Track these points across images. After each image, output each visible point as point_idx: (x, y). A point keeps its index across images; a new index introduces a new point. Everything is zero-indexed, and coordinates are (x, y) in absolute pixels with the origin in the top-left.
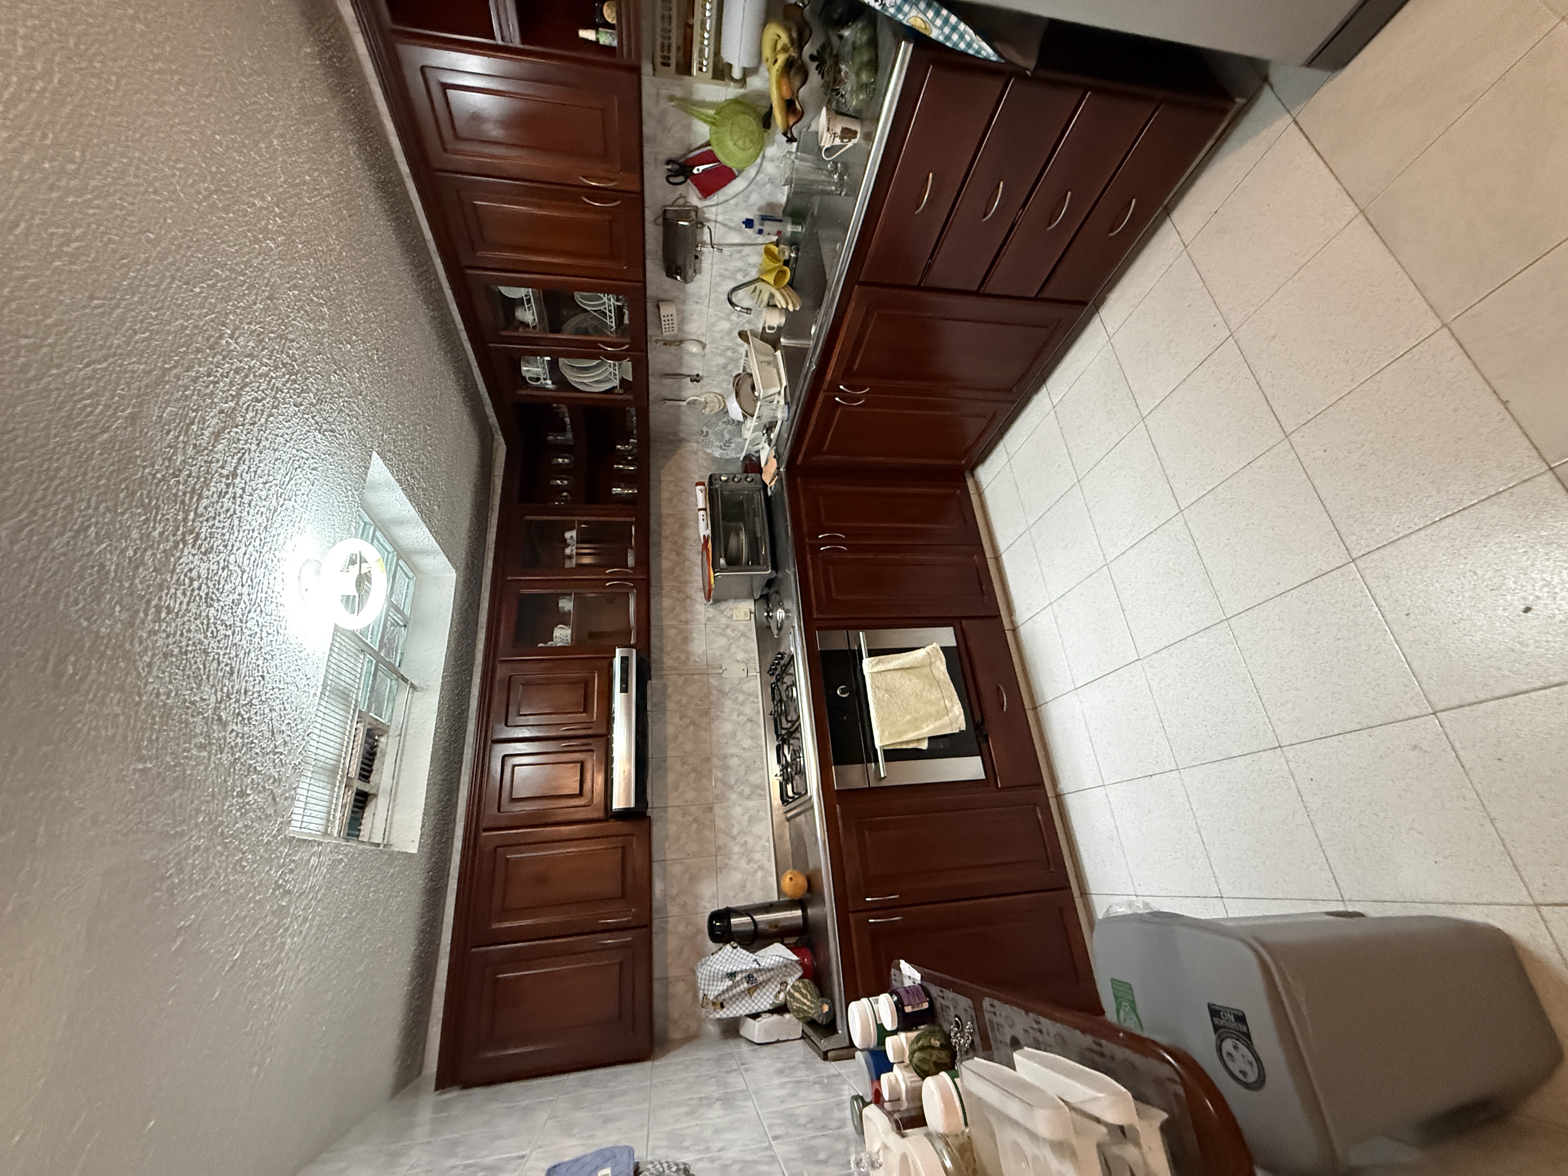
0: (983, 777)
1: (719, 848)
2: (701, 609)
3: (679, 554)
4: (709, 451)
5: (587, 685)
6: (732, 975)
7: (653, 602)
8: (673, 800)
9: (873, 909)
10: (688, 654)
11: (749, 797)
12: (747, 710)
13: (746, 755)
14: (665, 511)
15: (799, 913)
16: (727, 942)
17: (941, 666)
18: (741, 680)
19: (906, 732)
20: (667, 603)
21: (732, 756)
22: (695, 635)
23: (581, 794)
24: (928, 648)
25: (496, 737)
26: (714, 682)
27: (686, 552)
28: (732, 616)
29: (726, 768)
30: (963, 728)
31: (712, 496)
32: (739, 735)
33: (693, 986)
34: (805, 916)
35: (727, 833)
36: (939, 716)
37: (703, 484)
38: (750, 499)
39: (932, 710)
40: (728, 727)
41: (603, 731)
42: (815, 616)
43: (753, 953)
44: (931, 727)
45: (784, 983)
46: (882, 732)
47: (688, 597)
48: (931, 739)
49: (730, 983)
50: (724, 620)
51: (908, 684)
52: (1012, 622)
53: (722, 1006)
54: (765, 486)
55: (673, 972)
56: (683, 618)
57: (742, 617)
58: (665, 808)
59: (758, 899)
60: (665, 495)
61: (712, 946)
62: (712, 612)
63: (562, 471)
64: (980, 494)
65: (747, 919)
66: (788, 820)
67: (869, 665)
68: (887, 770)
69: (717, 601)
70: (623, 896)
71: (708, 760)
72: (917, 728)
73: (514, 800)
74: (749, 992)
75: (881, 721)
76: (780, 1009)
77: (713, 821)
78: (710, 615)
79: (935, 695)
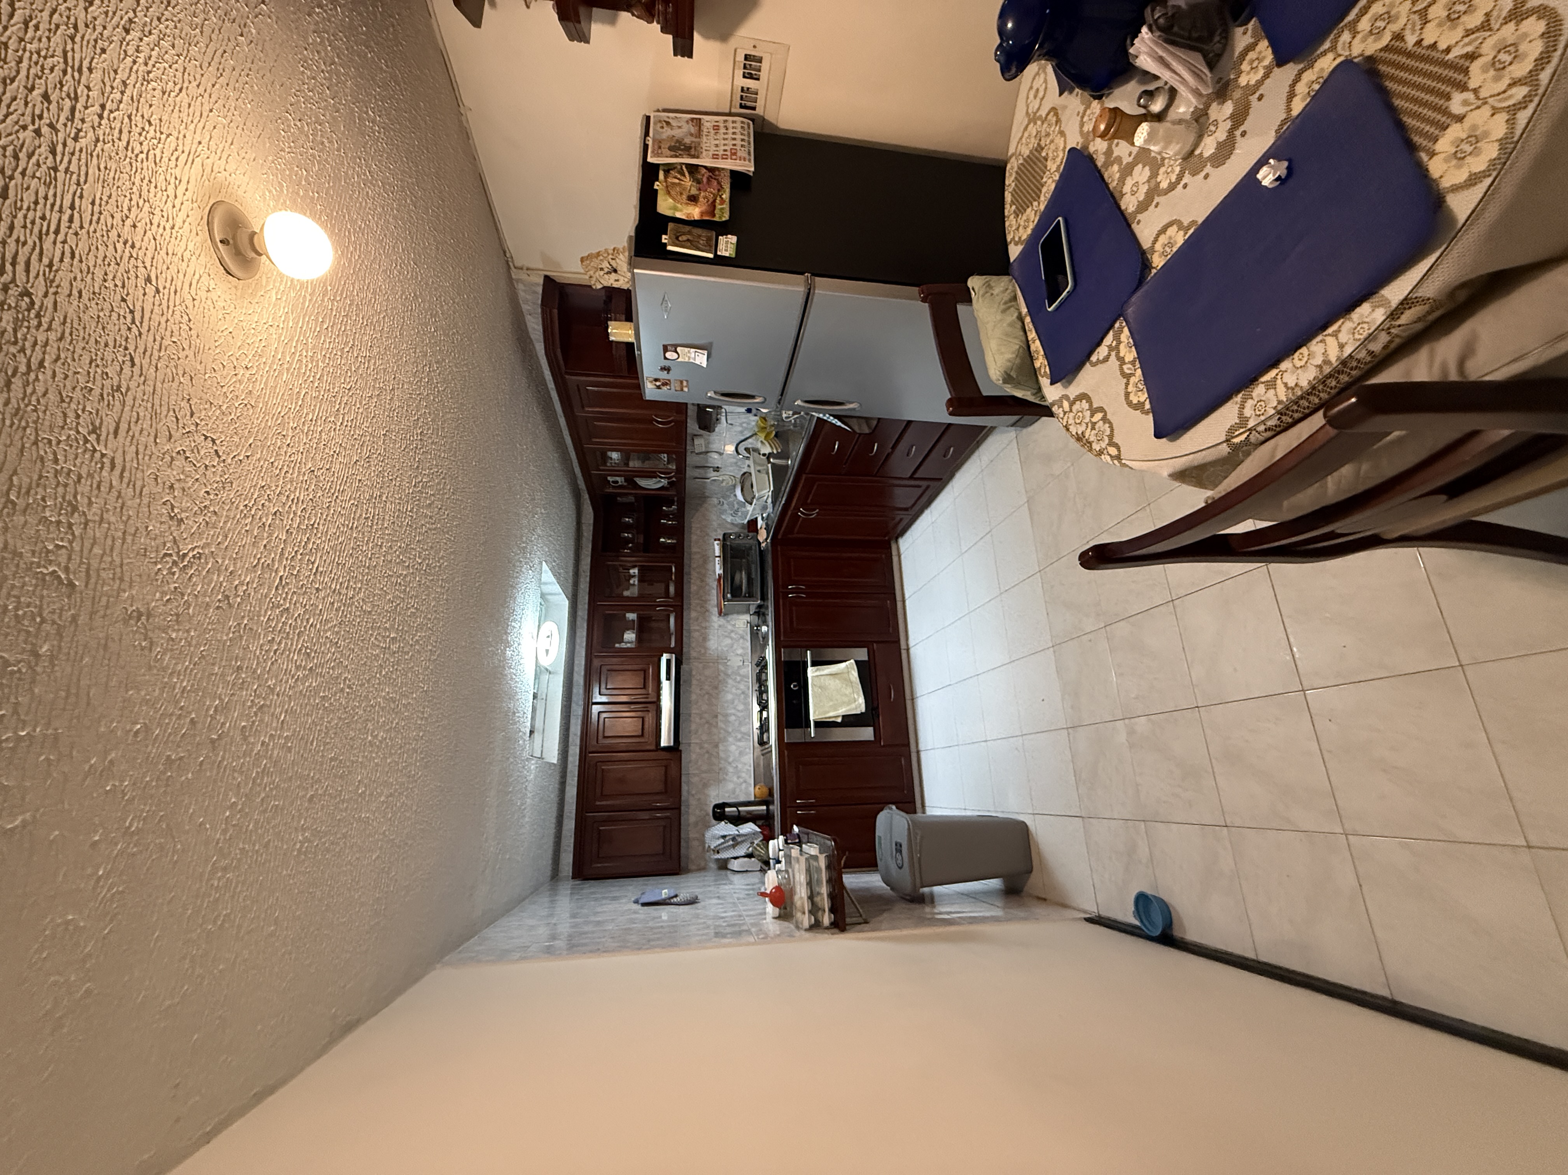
0: (872, 739)
1: (720, 769)
2: (716, 620)
3: (702, 581)
4: (723, 517)
5: (645, 671)
6: (724, 837)
7: (685, 614)
8: (694, 740)
9: (800, 807)
10: (706, 649)
11: (740, 740)
12: (742, 687)
13: (740, 714)
14: (694, 549)
15: (764, 808)
16: (722, 820)
17: (855, 674)
18: (739, 667)
19: (828, 712)
20: (693, 614)
21: (731, 714)
22: (711, 637)
23: (642, 735)
24: (848, 663)
25: (594, 701)
26: (721, 667)
27: (707, 579)
28: (734, 625)
29: (727, 722)
30: (864, 710)
31: (724, 548)
32: (736, 702)
33: (703, 842)
34: (768, 809)
35: (726, 760)
36: (849, 703)
37: (719, 540)
38: (750, 548)
39: (846, 699)
40: (729, 697)
41: (655, 700)
42: (782, 638)
43: (736, 826)
44: (844, 709)
45: (752, 843)
46: (814, 712)
47: (707, 611)
48: (844, 716)
49: (723, 841)
50: (730, 627)
51: (833, 683)
52: (908, 645)
53: (718, 852)
54: (760, 543)
55: (692, 835)
56: (703, 625)
57: (742, 626)
58: (689, 744)
59: (742, 799)
60: (694, 538)
61: (714, 822)
62: (722, 621)
63: (628, 527)
64: (899, 556)
65: (735, 809)
66: (763, 755)
67: (811, 672)
68: (815, 733)
69: (726, 615)
70: (666, 792)
71: (716, 717)
72: (836, 710)
73: (605, 737)
74: (734, 846)
75: (814, 705)
76: (750, 856)
77: (718, 753)
78: (720, 623)
79: (849, 691)
